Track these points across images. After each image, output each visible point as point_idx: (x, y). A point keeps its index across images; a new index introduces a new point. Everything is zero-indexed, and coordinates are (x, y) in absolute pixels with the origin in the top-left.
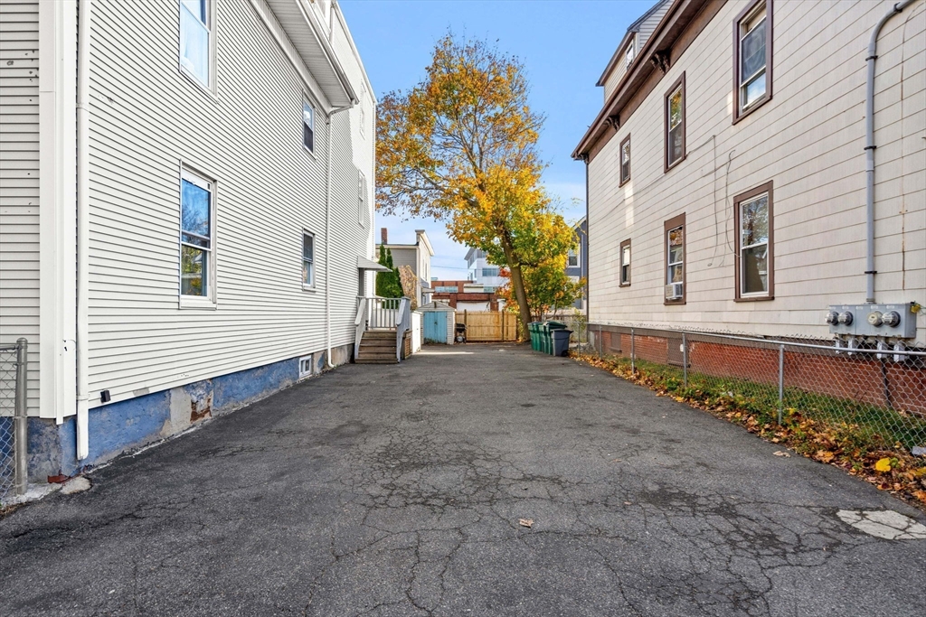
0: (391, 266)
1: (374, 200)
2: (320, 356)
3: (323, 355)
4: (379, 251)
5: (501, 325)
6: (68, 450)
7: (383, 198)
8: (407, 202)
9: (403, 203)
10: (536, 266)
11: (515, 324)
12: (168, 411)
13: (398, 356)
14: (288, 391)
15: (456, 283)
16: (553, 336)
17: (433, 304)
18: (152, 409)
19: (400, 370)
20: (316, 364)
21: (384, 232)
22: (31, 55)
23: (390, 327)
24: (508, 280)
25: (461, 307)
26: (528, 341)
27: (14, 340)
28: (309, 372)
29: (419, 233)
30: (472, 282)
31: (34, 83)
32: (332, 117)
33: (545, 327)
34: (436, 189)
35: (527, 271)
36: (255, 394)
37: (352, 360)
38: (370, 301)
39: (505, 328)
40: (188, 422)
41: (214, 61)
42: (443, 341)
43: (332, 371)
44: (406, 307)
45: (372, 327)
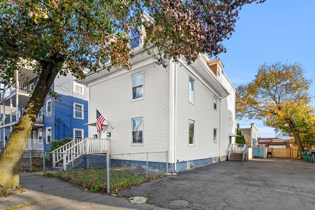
0: (241, 135)
1: (235, 116)
2: (218, 158)
3: (219, 158)
4: (236, 130)
5: (289, 152)
6: (173, 168)
7: (238, 116)
8: (247, 116)
9: (245, 116)
10: (307, 132)
11: (297, 152)
12: (187, 165)
13: (243, 159)
14: (210, 165)
15: (270, 139)
16: (313, 156)
17: (258, 146)
18: (184, 164)
19: (244, 163)
20: (217, 160)
21: (238, 125)
22: (168, 107)
23: (240, 152)
24: (293, 138)
25: (271, 147)
26: (302, 158)
27: (166, 151)
28: (215, 162)
29: (252, 124)
30: (277, 138)
31: (168, 111)
32: (222, 100)
33: (309, 153)
34: (259, 111)
35: (302, 135)
36: (202, 165)
37: (227, 160)
38: (233, 145)
39: (291, 154)
40: (190, 168)
41: (195, 97)
42: (262, 157)
43: (222, 162)
44: (246, 146)
45: (234, 152)
